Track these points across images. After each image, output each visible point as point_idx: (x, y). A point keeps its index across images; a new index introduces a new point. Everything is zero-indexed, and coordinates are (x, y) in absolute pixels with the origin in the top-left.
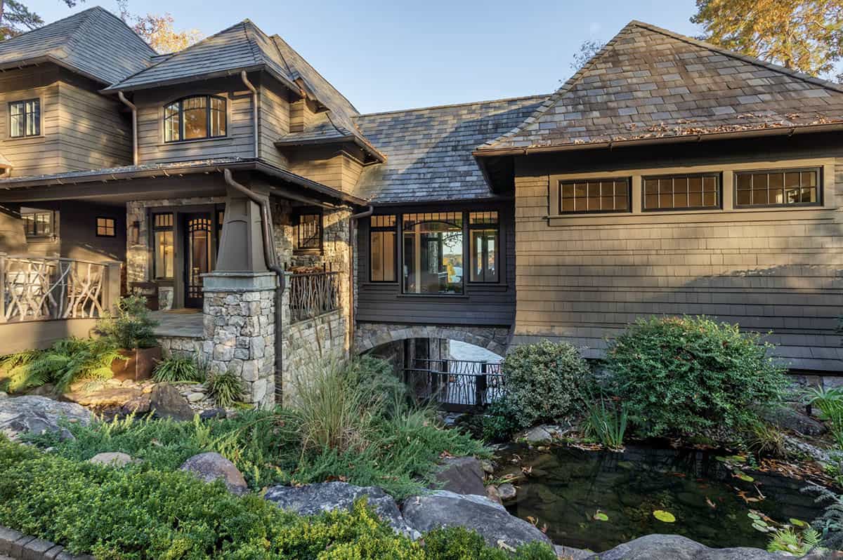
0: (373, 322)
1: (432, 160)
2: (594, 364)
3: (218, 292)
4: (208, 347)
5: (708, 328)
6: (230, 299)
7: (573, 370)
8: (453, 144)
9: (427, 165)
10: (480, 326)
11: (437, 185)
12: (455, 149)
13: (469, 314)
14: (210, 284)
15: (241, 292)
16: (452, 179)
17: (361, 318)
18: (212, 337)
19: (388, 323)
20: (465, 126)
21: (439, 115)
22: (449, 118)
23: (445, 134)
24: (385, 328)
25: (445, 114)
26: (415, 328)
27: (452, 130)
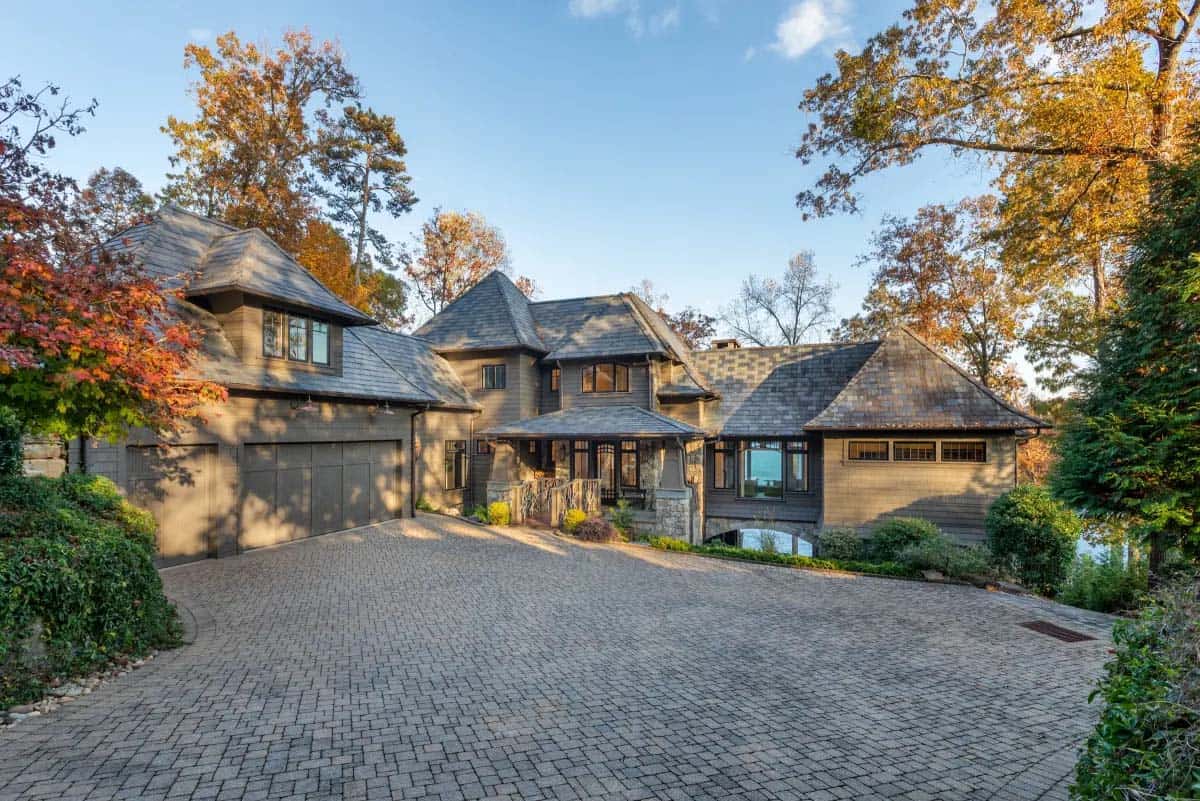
1: (757, 399)
2: (865, 542)
3: (665, 499)
4: (659, 528)
6: (672, 503)
8: (771, 385)
9: (754, 404)
11: (764, 422)
12: (773, 390)
13: (788, 513)
14: (660, 494)
15: (678, 499)
16: (775, 417)
19: (728, 518)
20: (780, 369)
21: (757, 356)
22: (766, 360)
23: (765, 376)
24: (725, 521)
25: (762, 356)
26: (748, 522)
27: (770, 372)
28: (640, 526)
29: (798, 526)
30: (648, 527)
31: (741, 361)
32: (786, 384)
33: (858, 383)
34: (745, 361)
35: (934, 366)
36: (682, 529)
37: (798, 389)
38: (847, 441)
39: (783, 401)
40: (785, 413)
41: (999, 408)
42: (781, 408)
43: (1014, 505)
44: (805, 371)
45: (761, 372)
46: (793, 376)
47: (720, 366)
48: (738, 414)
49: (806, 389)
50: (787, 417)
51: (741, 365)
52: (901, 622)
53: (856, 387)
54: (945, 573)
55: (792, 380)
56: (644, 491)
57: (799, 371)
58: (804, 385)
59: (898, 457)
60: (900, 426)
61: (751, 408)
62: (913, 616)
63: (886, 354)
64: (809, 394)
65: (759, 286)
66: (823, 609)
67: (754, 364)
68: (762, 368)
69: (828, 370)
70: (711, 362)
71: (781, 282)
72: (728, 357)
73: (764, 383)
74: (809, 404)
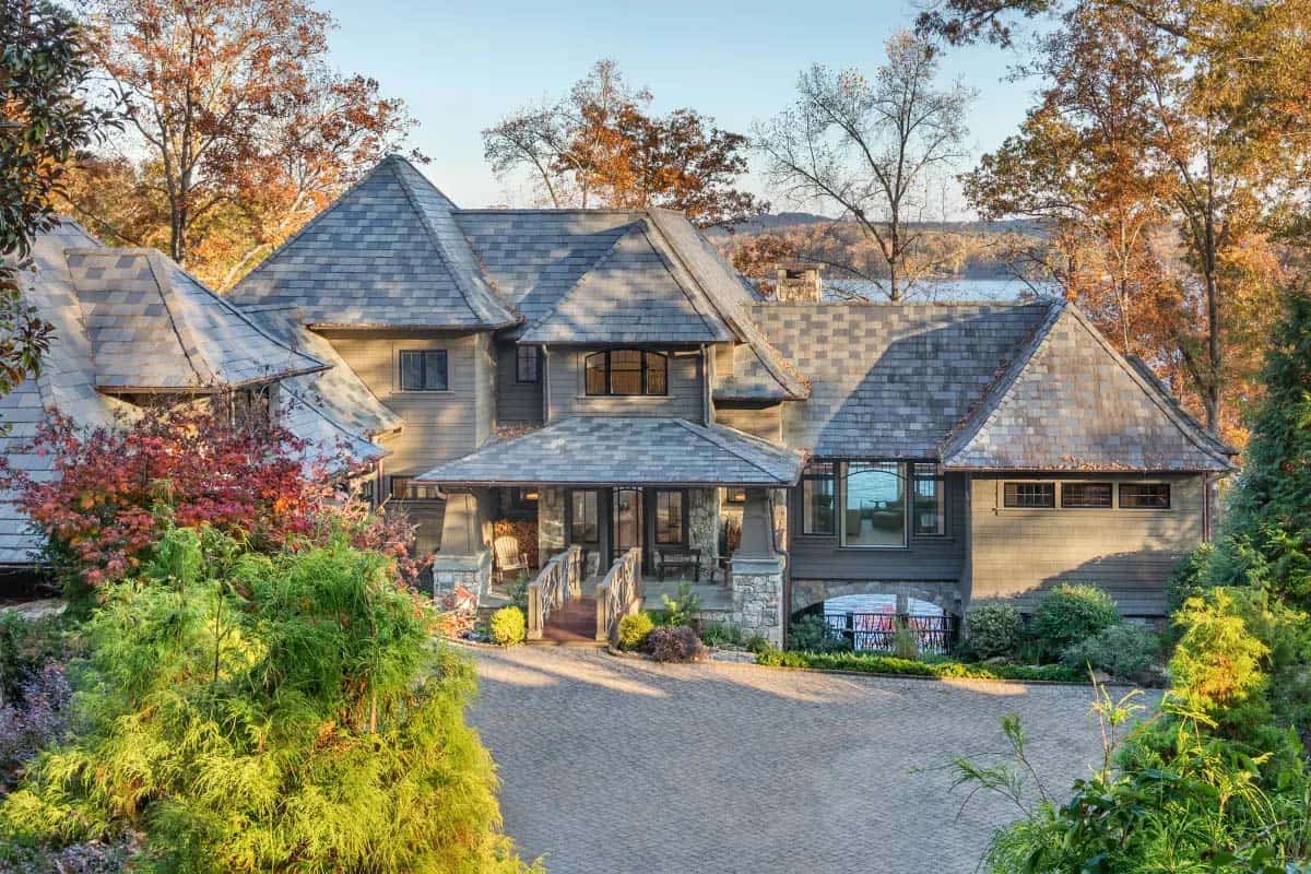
0: (808, 579)
1: (868, 394)
2: (1026, 617)
3: (746, 575)
4: (738, 617)
5: (1080, 591)
6: (757, 580)
7: (1013, 622)
8: (888, 371)
9: (863, 402)
10: (926, 581)
11: (880, 433)
12: (891, 380)
13: (916, 569)
14: (739, 569)
15: (767, 575)
16: (895, 425)
17: (794, 575)
18: (741, 609)
19: (825, 580)
20: (901, 344)
21: (863, 317)
22: (876, 325)
23: (877, 356)
24: (821, 585)
25: (870, 318)
26: (856, 584)
27: (885, 347)
28: (708, 617)
29: (932, 586)
30: (720, 617)
31: (836, 325)
32: (909, 371)
33: (1015, 398)
34: (844, 325)
35: (1111, 374)
36: (773, 617)
37: (928, 379)
38: (1001, 482)
39: (907, 399)
40: (911, 419)
41: (1184, 441)
42: (904, 411)
43: (1195, 571)
44: (937, 348)
45: (871, 348)
46: (921, 356)
47: (804, 332)
48: (838, 419)
49: (941, 379)
50: (913, 426)
51: (837, 332)
52: (1063, 742)
53: (1012, 404)
54: (1111, 673)
55: (918, 363)
56: (698, 553)
57: (929, 348)
58: (937, 373)
59: (1066, 504)
60: (1069, 468)
61: (859, 410)
62: (1074, 735)
63: (1051, 355)
64: (945, 388)
65: (831, 84)
66: (985, 737)
67: (857, 333)
68: (872, 340)
69: (971, 348)
70: (788, 325)
71: (873, 84)
72: (815, 318)
73: (876, 366)
74: (945, 403)
